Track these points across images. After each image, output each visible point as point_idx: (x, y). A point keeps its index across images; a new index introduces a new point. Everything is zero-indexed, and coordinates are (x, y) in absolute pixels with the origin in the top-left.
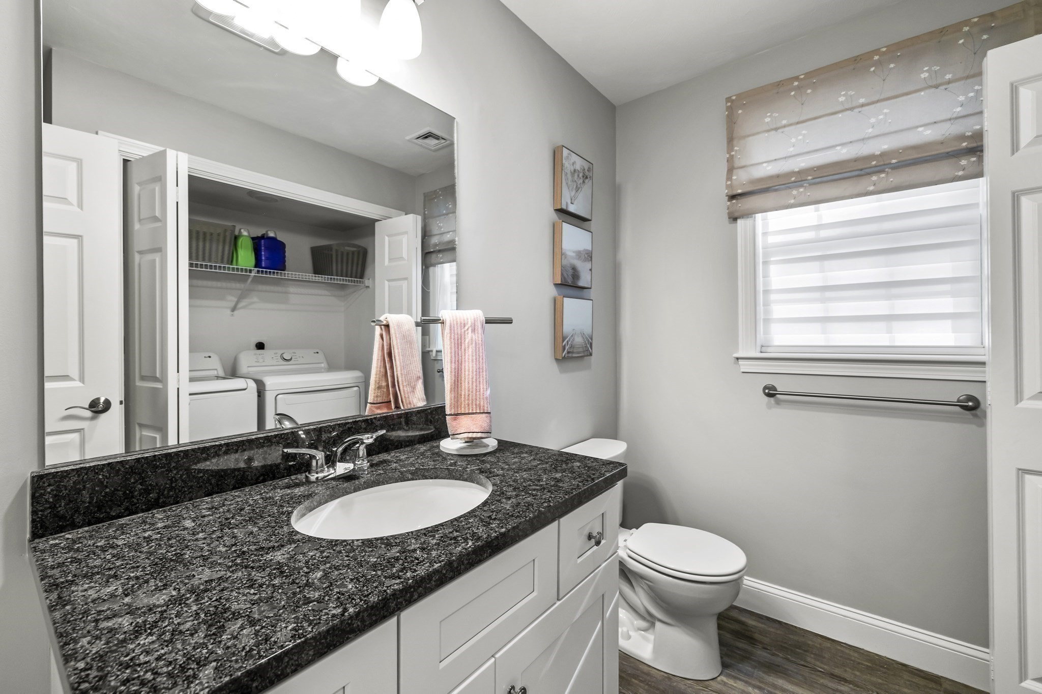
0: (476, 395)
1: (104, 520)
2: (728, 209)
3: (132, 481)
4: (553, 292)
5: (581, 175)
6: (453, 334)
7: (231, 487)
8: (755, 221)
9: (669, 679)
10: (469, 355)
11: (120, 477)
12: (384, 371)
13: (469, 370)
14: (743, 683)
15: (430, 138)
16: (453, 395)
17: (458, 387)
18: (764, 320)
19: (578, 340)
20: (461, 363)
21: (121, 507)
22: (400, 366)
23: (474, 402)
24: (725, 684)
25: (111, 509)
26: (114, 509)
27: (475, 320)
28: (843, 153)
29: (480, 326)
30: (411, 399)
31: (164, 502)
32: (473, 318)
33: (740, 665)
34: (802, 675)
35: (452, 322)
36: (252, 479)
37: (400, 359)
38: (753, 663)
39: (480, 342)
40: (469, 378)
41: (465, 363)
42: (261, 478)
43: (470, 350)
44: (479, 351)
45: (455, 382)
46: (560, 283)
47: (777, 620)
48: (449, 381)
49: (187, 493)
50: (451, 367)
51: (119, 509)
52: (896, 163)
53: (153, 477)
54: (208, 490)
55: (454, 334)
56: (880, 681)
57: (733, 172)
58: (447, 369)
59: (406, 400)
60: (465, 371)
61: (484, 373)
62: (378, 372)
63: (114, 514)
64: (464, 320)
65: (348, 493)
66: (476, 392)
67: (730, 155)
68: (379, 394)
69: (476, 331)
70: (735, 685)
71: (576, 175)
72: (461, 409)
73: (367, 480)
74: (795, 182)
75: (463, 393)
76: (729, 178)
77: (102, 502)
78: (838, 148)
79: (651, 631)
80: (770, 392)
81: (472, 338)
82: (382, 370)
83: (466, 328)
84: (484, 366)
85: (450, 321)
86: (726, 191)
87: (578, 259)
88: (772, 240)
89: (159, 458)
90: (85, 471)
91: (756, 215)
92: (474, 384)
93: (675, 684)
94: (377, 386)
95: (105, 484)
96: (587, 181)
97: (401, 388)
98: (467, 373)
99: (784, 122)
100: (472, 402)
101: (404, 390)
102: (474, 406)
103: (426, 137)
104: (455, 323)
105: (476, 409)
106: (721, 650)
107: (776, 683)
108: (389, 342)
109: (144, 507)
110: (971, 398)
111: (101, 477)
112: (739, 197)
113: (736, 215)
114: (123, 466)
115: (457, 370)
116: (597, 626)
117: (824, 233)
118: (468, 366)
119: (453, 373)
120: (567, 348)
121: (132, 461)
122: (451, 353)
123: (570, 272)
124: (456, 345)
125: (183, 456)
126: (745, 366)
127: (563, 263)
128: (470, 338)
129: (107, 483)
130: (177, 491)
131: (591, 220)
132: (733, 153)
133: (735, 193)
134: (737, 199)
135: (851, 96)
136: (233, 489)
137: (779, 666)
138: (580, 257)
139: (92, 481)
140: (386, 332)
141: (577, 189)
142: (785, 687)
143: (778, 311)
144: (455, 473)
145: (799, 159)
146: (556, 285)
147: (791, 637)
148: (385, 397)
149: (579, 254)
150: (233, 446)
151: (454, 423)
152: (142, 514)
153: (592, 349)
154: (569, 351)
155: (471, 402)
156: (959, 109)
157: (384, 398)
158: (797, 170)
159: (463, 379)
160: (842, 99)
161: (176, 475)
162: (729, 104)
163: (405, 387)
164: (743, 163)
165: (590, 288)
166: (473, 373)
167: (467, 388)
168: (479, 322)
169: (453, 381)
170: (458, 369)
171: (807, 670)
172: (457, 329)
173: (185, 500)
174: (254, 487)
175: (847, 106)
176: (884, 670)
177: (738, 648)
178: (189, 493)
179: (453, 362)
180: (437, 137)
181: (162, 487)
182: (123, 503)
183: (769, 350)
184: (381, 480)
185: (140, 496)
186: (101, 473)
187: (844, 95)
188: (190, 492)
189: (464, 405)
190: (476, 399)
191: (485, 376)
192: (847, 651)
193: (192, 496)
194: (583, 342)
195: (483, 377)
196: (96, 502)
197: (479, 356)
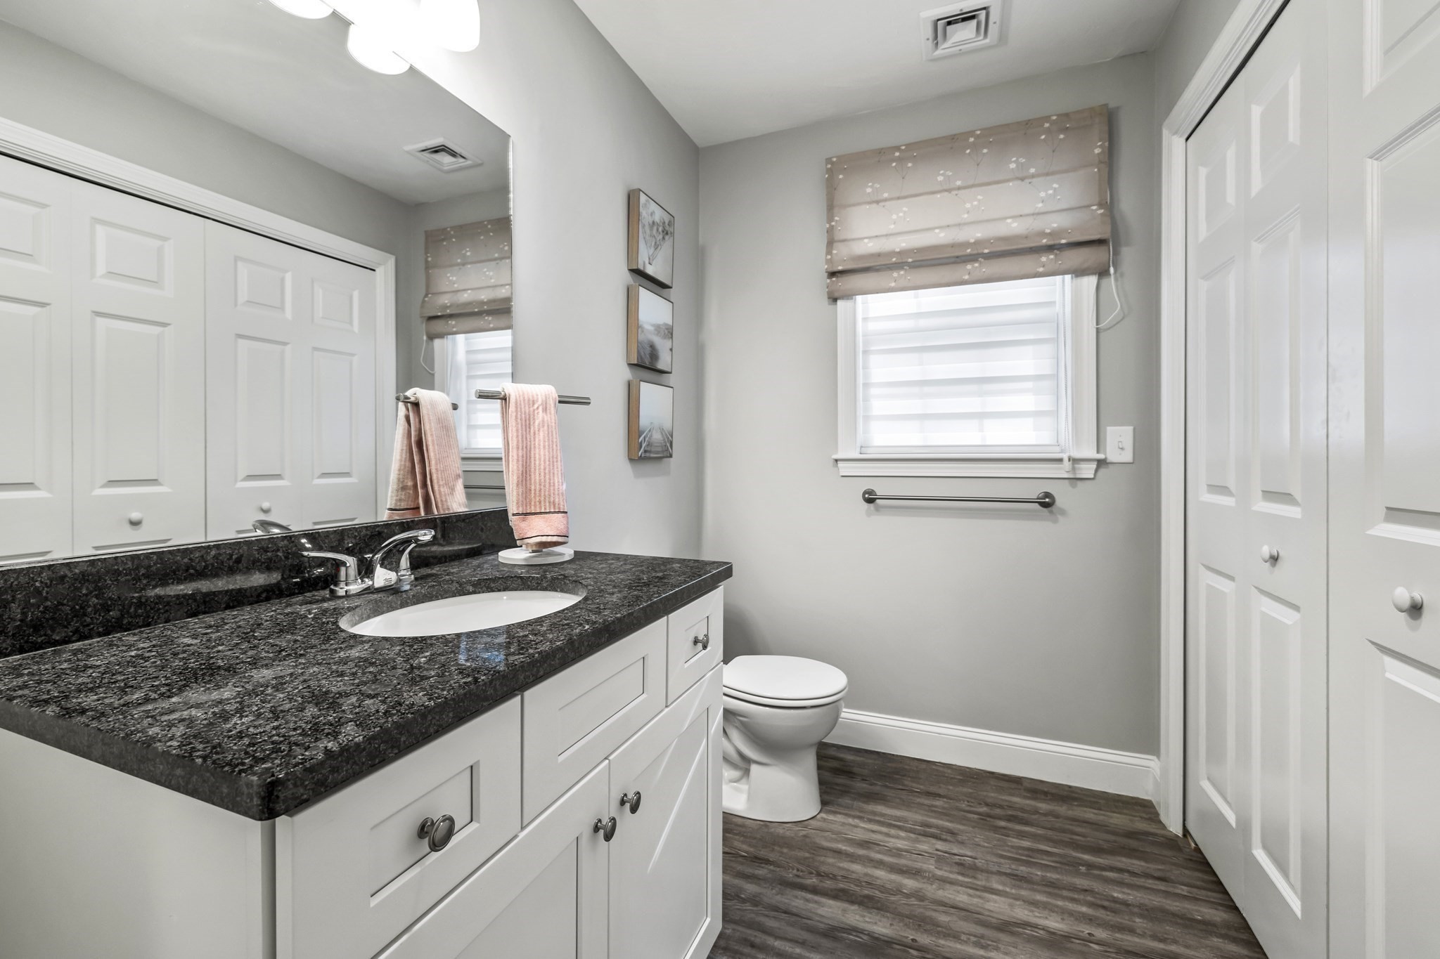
0: (550, 490)
1: (43, 646)
2: (827, 287)
3: (84, 591)
4: (626, 374)
5: (660, 229)
6: (519, 413)
7: (223, 606)
8: (855, 303)
9: (766, 826)
10: (539, 440)
11: (66, 585)
12: (410, 466)
13: (540, 459)
14: (843, 816)
15: (443, 153)
16: (521, 490)
17: (526, 480)
18: (864, 417)
19: (657, 437)
20: (530, 450)
21: (68, 628)
22: (435, 458)
23: (547, 498)
24: (824, 820)
25: (53, 631)
26: (58, 630)
27: (546, 397)
28: (941, 237)
29: (553, 405)
30: (449, 503)
31: (129, 623)
32: (544, 395)
33: (840, 800)
34: (900, 799)
35: (518, 398)
36: (252, 596)
37: (434, 449)
38: (852, 795)
39: (553, 424)
40: (540, 469)
41: (535, 450)
42: (264, 595)
43: (541, 434)
44: (552, 436)
45: (522, 473)
46: (636, 363)
47: (875, 751)
48: (516, 472)
49: (162, 611)
50: (518, 455)
51: (65, 632)
52: (988, 253)
53: (114, 588)
54: (191, 609)
55: (521, 412)
56: (971, 791)
57: (832, 246)
58: (513, 456)
59: (443, 505)
60: (535, 460)
61: (559, 463)
62: (402, 468)
63: (57, 638)
64: (533, 397)
65: (393, 609)
66: (550, 486)
67: (830, 225)
68: (403, 497)
69: (548, 411)
70: (835, 819)
71: (655, 228)
72: (530, 507)
73: (417, 593)
74: (896, 263)
75: (533, 488)
76: (829, 252)
77: (40, 621)
78: (937, 231)
79: (744, 780)
80: (870, 498)
81: (543, 418)
82: (408, 464)
83: (536, 406)
84: (559, 454)
85: (516, 396)
86: (826, 267)
87: (657, 335)
88: (872, 326)
89: (123, 561)
90: (15, 576)
91: (857, 297)
92: (547, 477)
93: (773, 830)
94: (401, 486)
95: (44, 594)
96: (667, 237)
97: (436, 488)
98: (537, 463)
99: (886, 195)
100: (545, 498)
101: (440, 491)
102: (547, 504)
103: (436, 152)
104: (522, 398)
105: (550, 508)
106: (820, 789)
107: (875, 810)
108: (418, 426)
109: (101, 630)
110: (1047, 495)
111: (38, 584)
112: (839, 275)
113: (836, 295)
114: (70, 570)
115: (525, 458)
116: (702, 742)
117: (923, 323)
118: (540, 455)
119: (520, 463)
120: (644, 445)
121: (84, 564)
122: (517, 436)
123: (648, 350)
124: (524, 427)
125: (157, 560)
126: (845, 469)
127: (639, 338)
128: (541, 419)
129: (47, 593)
130: (148, 608)
131: (671, 288)
132: (833, 223)
133: (835, 269)
134: (837, 277)
135: (949, 176)
136: (226, 608)
137: (878, 794)
138: (659, 332)
139: (25, 590)
140: (414, 413)
141: (656, 246)
142: (884, 812)
143: (879, 406)
144: (531, 582)
145: (900, 238)
146: (631, 365)
147: (889, 765)
148: (412, 501)
149: (658, 328)
150: (225, 549)
151: (523, 525)
152: (99, 639)
153: (672, 449)
154: (646, 449)
155: (543, 498)
156: (1040, 205)
157: (410, 503)
158: (898, 250)
159: (532, 470)
160: (940, 178)
161: (146, 585)
162: (829, 166)
163: (442, 487)
164: (842, 237)
165: (671, 373)
166: (545, 463)
167: (538, 481)
168: (551, 400)
169: (520, 472)
170: (527, 457)
171: (904, 792)
172: (525, 406)
173: (159, 621)
174: (255, 605)
175: (945, 187)
176: (974, 780)
177: (837, 784)
178: (165, 612)
179: (520, 448)
180: (453, 154)
181: (127, 602)
182: (70, 622)
183: (869, 450)
184: (434, 593)
185: (95, 614)
186: (39, 579)
187: (942, 175)
188: (167, 611)
189: (535, 502)
190: (550, 495)
191: (559, 467)
192: (941, 769)
193: (169, 616)
194: (662, 439)
195: (557, 468)
196: (31, 621)
197: (552, 442)
